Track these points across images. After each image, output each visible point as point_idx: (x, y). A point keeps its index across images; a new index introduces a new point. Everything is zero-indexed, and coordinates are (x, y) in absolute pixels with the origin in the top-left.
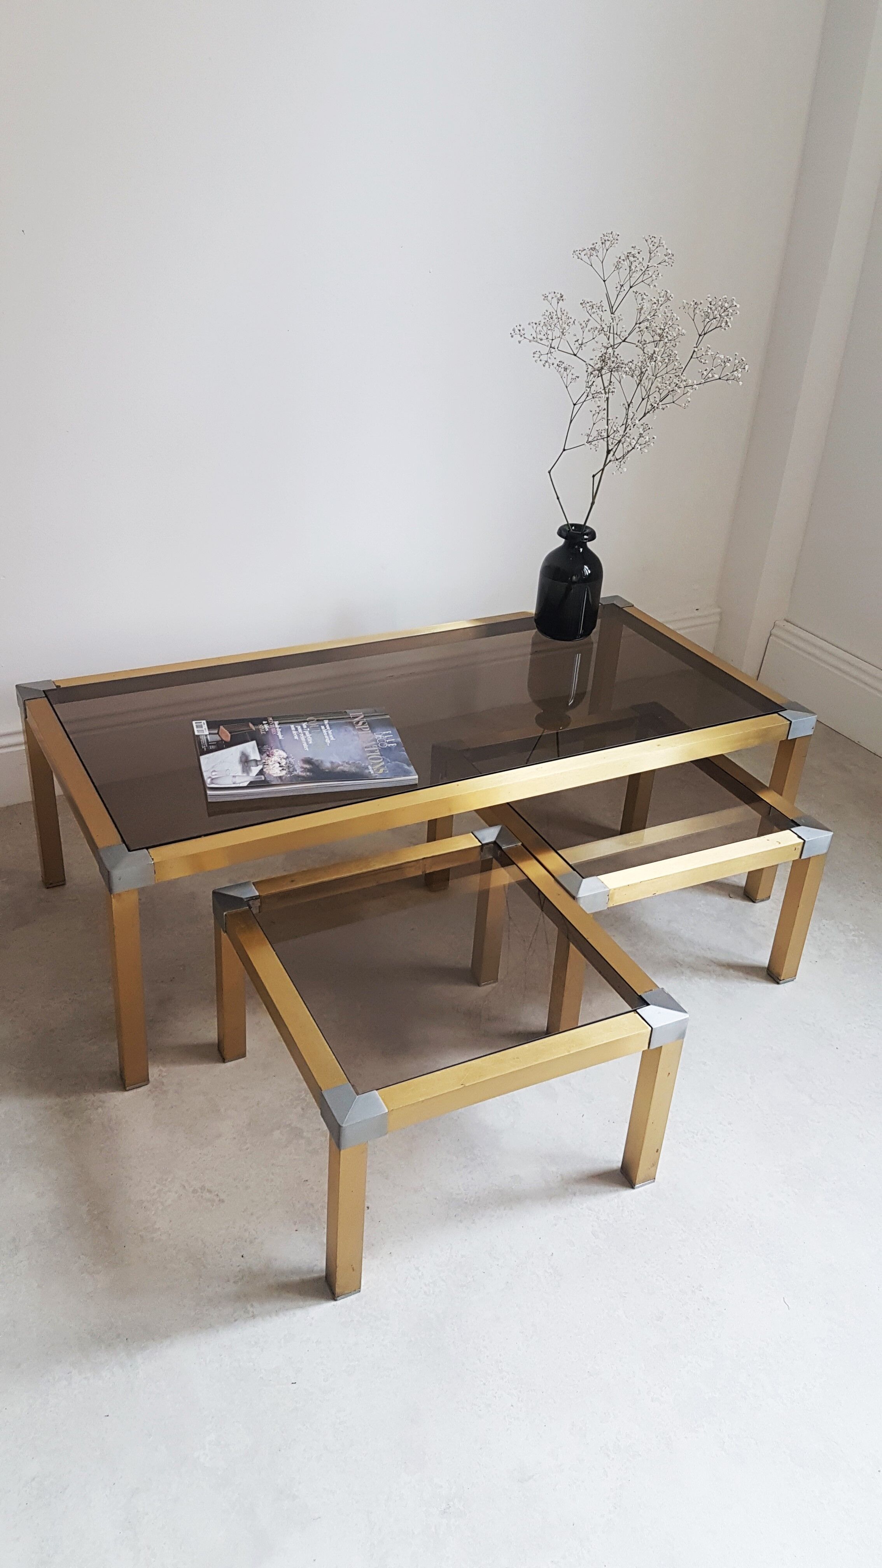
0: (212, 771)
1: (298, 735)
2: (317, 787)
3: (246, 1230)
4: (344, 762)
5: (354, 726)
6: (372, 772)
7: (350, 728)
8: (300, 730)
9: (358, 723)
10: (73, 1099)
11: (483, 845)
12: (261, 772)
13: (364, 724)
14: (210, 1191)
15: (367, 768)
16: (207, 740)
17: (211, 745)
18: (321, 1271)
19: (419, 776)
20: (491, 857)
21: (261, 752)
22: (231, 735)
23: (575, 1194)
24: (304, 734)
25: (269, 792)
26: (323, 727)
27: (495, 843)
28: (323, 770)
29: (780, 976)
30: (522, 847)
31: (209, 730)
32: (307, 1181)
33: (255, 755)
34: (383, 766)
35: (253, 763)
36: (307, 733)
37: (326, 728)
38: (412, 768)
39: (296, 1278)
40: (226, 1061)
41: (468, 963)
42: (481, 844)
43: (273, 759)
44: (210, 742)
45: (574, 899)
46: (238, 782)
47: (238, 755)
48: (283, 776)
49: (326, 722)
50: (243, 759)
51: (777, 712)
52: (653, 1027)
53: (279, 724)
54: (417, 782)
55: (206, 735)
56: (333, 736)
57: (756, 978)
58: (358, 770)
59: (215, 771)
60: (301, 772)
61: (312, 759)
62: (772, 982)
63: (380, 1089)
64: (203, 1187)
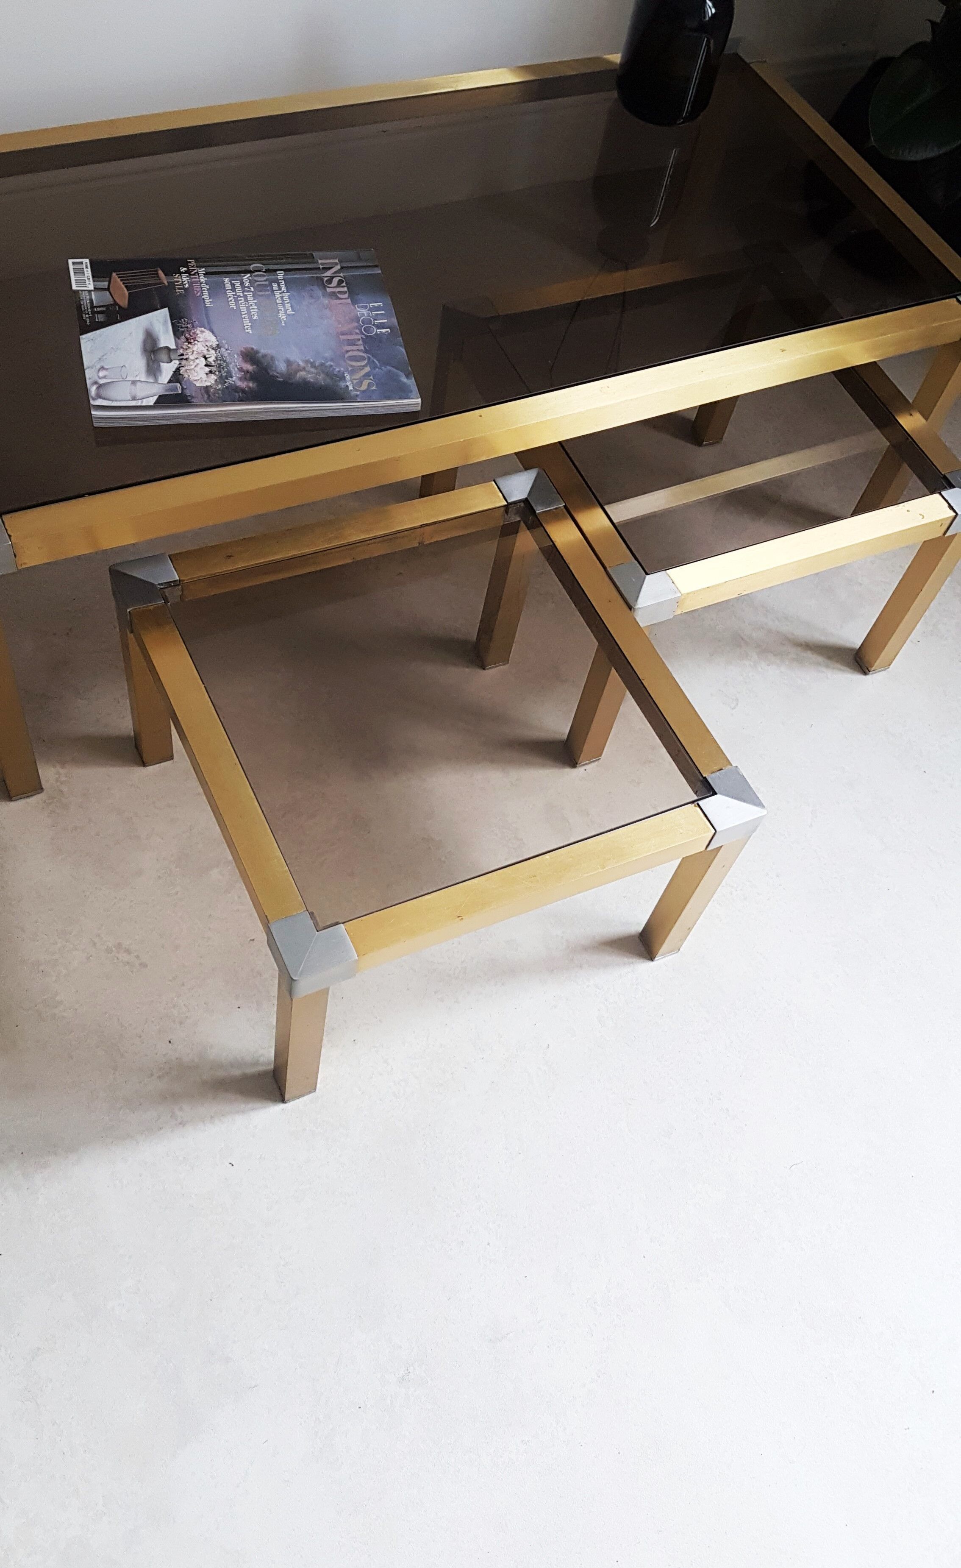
0: (98, 367)
1: (237, 301)
2: (266, 411)
3: (174, 1006)
4: (307, 362)
5: (325, 287)
6: (351, 388)
7: (319, 292)
8: (239, 289)
9: (330, 281)
11: (509, 504)
12: (177, 376)
13: (340, 282)
14: (128, 951)
15: (343, 378)
16: (91, 301)
17: (99, 312)
18: (270, 1064)
19: (422, 400)
20: (518, 519)
21: (177, 333)
22: (129, 293)
23: (581, 967)
24: (246, 300)
25: (189, 416)
26: (275, 286)
27: (526, 501)
28: (273, 376)
29: (872, 666)
30: (564, 510)
31: (94, 281)
32: (253, 940)
33: (167, 339)
34: (367, 375)
35: (164, 356)
36: (250, 296)
37: (280, 289)
38: (411, 382)
39: (237, 1072)
40: (146, 765)
41: (473, 634)
42: (506, 503)
43: (195, 348)
44: (97, 307)
45: (631, 610)
46: (140, 394)
47: (140, 337)
48: (211, 386)
49: (281, 275)
50: (149, 347)
52: (717, 830)
53: (206, 274)
54: (419, 408)
55: (90, 291)
56: (292, 307)
57: (839, 666)
58: (328, 380)
59: (102, 368)
60: (240, 379)
61: (257, 352)
62: (859, 672)
63: (343, 923)
64: (119, 945)
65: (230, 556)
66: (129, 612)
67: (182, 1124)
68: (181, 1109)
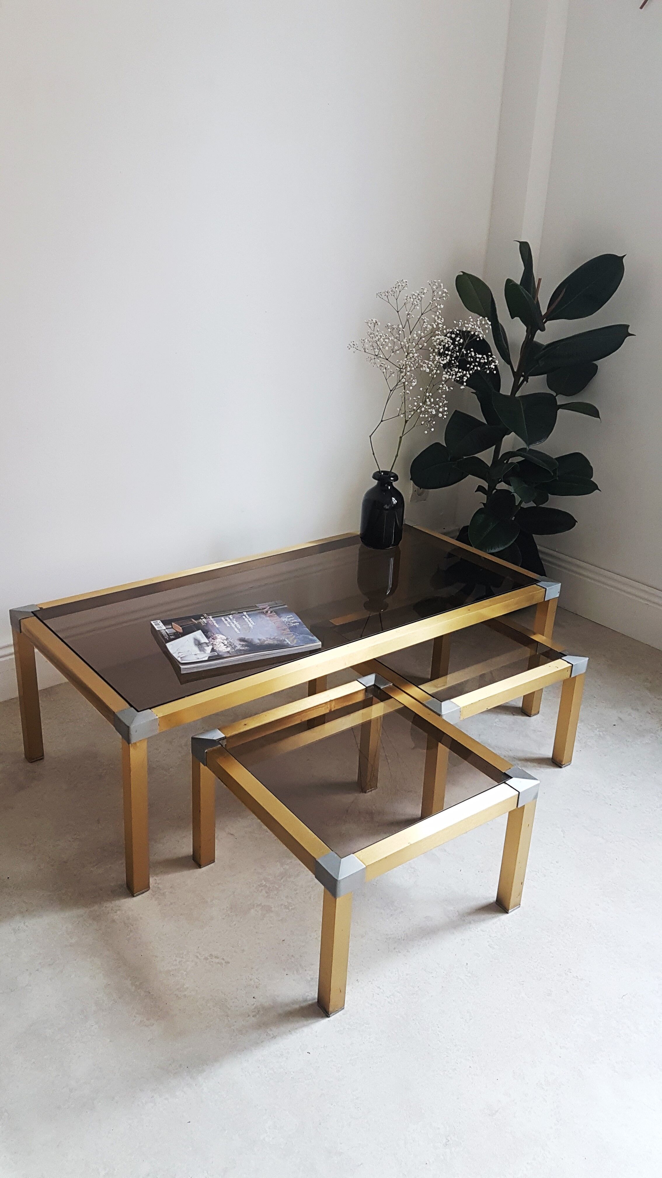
0: (177, 652)
1: (230, 624)
2: (255, 656)
3: (251, 980)
4: (267, 638)
5: (266, 614)
6: (289, 643)
7: (263, 616)
8: (229, 620)
9: (267, 612)
10: (96, 907)
11: (367, 688)
12: (213, 650)
13: (271, 612)
14: (217, 957)
15: (285, 640)
16: (166, 632)
17: (171, 635)
19: (322, 643)
20: (372, 696)
21: (208, 637)
22: (182, 628)
23: (470, 923)
24: (233, 623)
25: (222, 663)
26: (244, 617)
27: (374, 685)
28: (255, 645)
29: (562, 761)
30: (394, 686)
31: (165, 626)
32: (284, 940)
33: (203, 639)
34: (295, 638)
35: (205, 645)
36: (234, 622)
37: (246, 617)
38: (315, 638)
39: (297, 1006)
40: (201, 867)
41: (356, 778)
42: (365, 687)
43: (217, 641)
44: (170, 634)
45: (440, 716)
46: (200, 658)
47: (193, 641)
48: (229, 651)
49: (245, 613)
50: (197, 643)
51: (535, 584)
52: (519, 790)
53: (213, 618)
54: (320, 647)
55: (165, 630)
56: (254, 622)
57: (546, 766)
58: (279, 642)
59: (180, 653)
60: (241, 647)
61: (245, 638)
62: (557, 767)
63: (353, 854)
64: (211, 955)
65: (245, 725)
66: (206, 752)
67: (274, 1037)
68: (271, 1030)
